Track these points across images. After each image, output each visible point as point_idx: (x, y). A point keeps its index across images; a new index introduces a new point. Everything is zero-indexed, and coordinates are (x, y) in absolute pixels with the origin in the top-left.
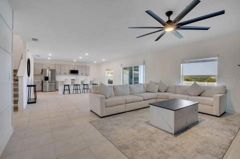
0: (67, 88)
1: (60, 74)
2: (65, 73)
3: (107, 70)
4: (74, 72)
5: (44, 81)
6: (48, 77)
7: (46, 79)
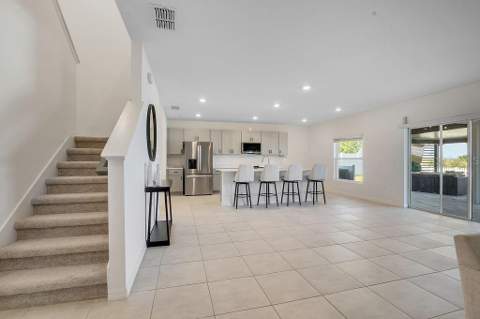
0: (242, 189)
1: (220, 152)
2: (232, 152)
3: (336, 140)
4: (252, 148)
5: (187, 170)
6: (195, 161)
7: (193, 164)
